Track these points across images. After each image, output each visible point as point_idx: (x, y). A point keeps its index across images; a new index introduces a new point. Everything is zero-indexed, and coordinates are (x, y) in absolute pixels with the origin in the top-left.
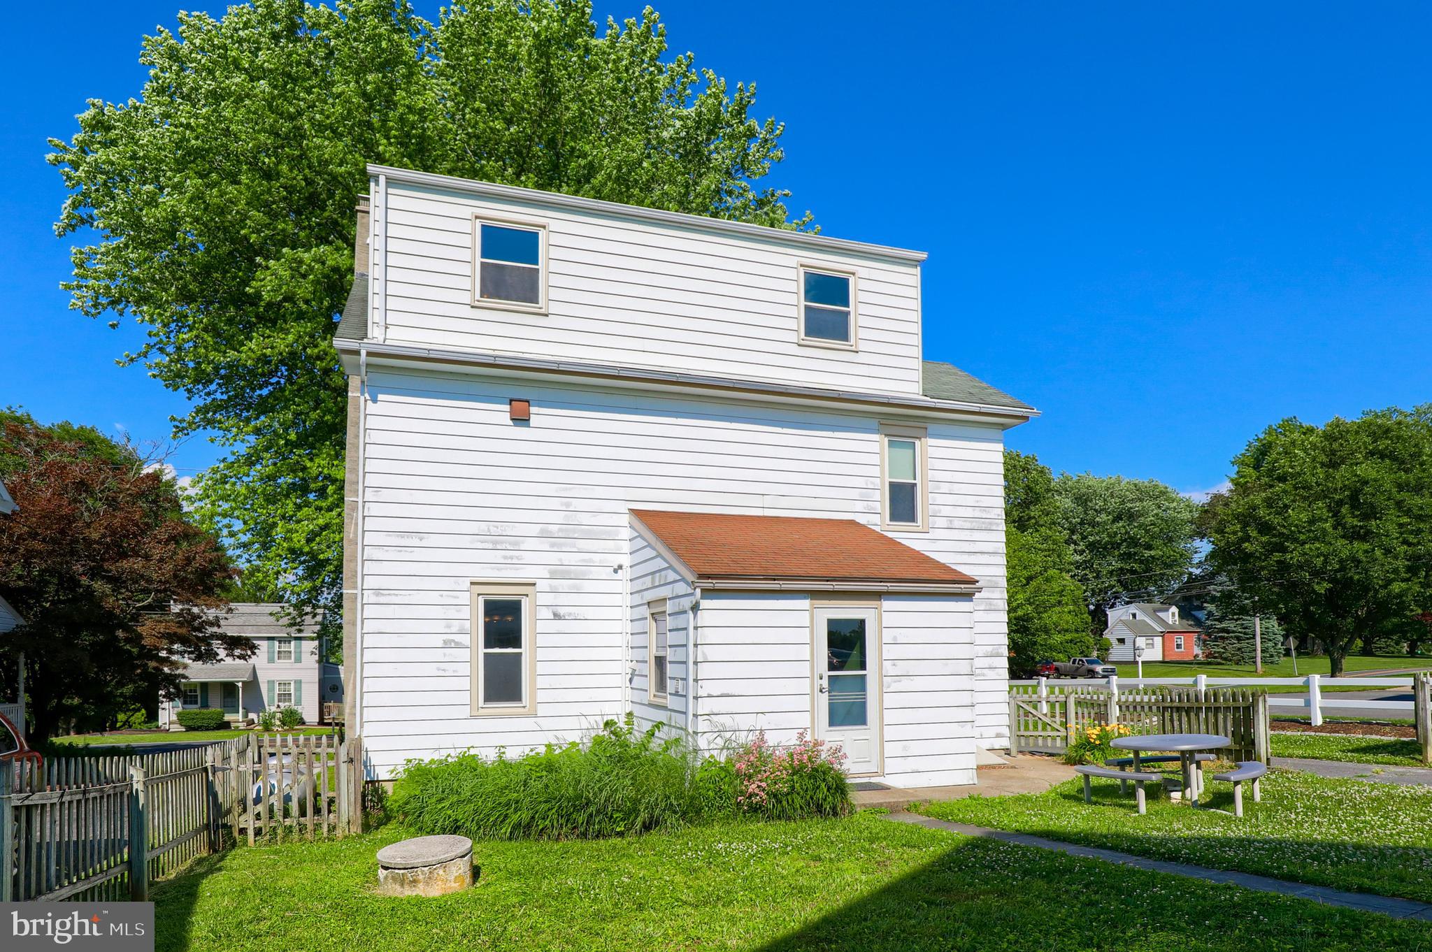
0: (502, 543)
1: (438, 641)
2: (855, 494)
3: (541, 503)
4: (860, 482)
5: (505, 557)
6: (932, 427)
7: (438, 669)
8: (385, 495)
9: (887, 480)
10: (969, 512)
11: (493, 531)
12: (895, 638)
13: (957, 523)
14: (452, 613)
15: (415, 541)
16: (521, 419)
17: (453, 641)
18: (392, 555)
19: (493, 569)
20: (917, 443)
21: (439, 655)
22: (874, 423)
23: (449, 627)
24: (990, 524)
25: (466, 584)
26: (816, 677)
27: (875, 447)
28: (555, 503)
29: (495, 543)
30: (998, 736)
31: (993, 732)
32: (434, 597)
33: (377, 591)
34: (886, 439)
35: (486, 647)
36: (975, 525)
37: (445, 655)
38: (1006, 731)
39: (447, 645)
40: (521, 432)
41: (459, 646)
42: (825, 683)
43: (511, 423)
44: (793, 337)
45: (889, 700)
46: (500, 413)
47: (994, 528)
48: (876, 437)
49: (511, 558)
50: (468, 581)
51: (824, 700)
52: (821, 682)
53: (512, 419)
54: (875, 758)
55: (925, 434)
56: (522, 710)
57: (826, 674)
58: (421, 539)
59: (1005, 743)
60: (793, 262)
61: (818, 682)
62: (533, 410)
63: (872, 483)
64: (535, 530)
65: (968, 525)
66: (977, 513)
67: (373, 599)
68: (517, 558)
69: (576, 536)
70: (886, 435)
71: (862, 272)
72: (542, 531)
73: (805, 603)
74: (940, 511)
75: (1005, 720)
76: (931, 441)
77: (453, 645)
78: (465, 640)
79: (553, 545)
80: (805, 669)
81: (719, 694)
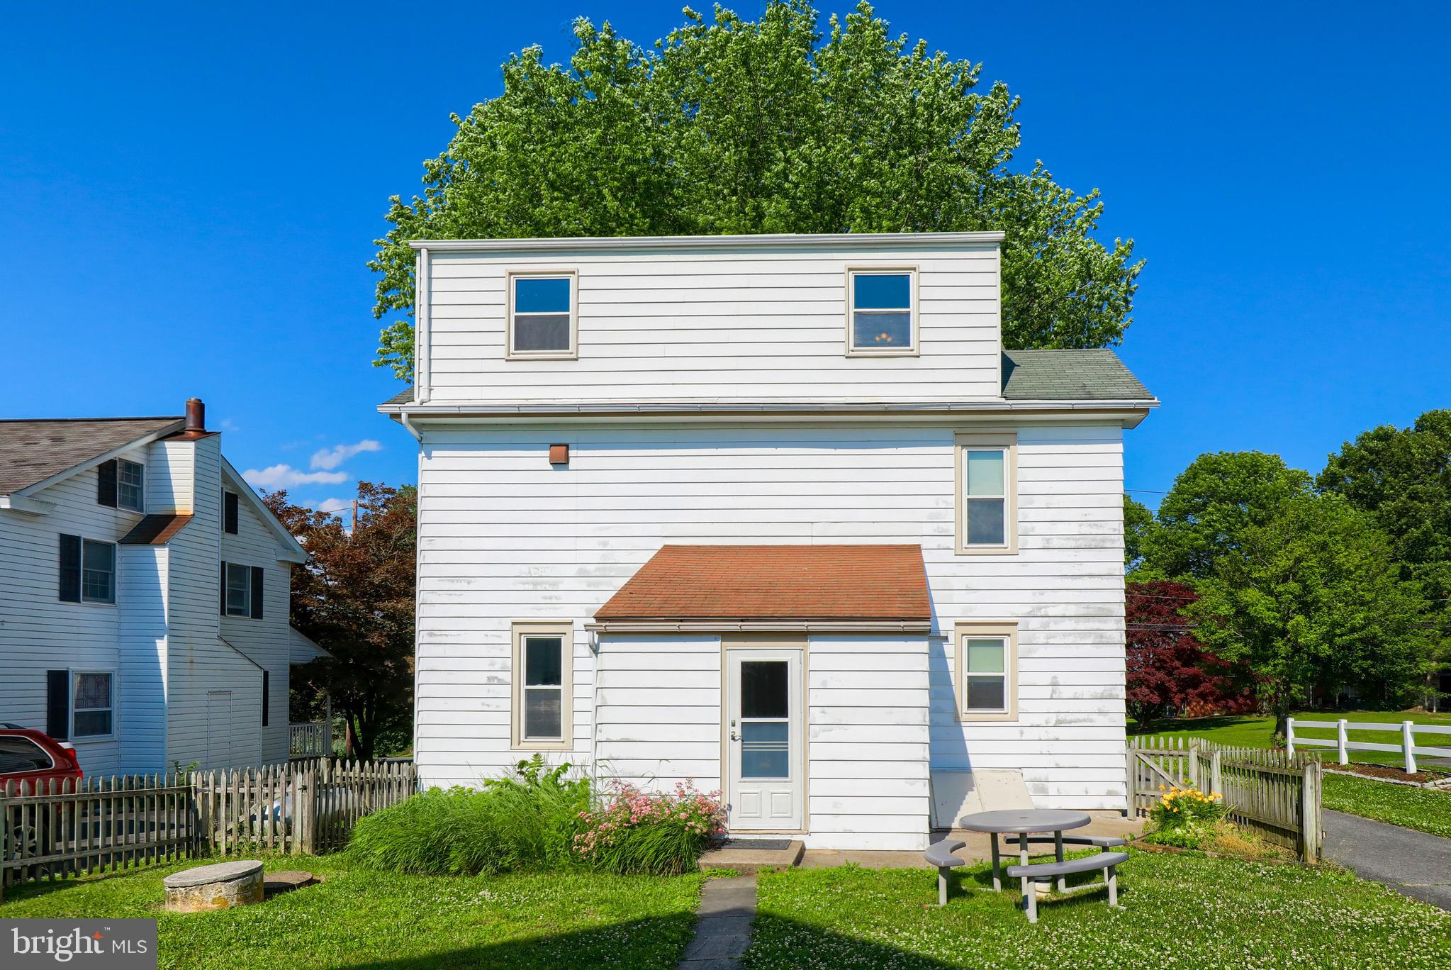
0: (541, 583)
1: (483, 677)
2: (923, 515)
3: (582, 543)
4: (930, 501)
5: (545, 598)
6: (1023, 432)
7: (483, 704)
8: (439, 543)
9: (965, 497)
10: (1074, 528)
11: (534, 573)
12: (824, 682)
13: (1056, 542)
14: (495, 651)
15: (464, 585)
16: (561, 463)
17: (496, 678)
18: (444, 598)
19: (533, 609)
20: (1005, 451)
21: (482, 691)
22: (949, 434)
23: (492, 664)
24: (1103, 541)
25: (508, 625)
26: (728, 724)
27: (950, 461)
28: (593, 543)
29: (535, 584)
30: (1110, 794)
31: (1103, 788)
32: (479, 637)
33: (431, 632)
34: (965, 452)
35: (527, 684)
36: (1081, 543)
37: (489, 691)
38: (1122, 789)
39: (491, 681)
40: (561, 475)
41: (501, 683)
42: (738, 731)
43: (551, 467)
44: (841, 349)
45: (816, 751)
46: (541, 458)
47: (1108, 545)
48: (951, 449)
49: (551, 598)
50: (509, 621)
51: (736, 749)
52: (733, 729)
53: (551, 464)
54: (798, 814)
55: (1015, 439)
56: (561, 744)
57: (739, 720)
58: (469, 583)
59: (1122, 803)
60: (841, 266)
61: (729, 730)
62: (571, 453)
63: (945, 502)
64: (573, 570)
65: (1072, 544)
66: (1085, 529)
67: (427, 639)
68: (556, 598)
69: (612, 574)
70: (963, 446)
71: (924, 266)
72: (580, 570)
73: (715, 645)
74: (1033, 529)
75: (1122, 776)
76: (1022, 449)
77: (496, 682)
78: (506, 676)
79: (589, 585)
80: (715, 715)
81: (619, 739)
